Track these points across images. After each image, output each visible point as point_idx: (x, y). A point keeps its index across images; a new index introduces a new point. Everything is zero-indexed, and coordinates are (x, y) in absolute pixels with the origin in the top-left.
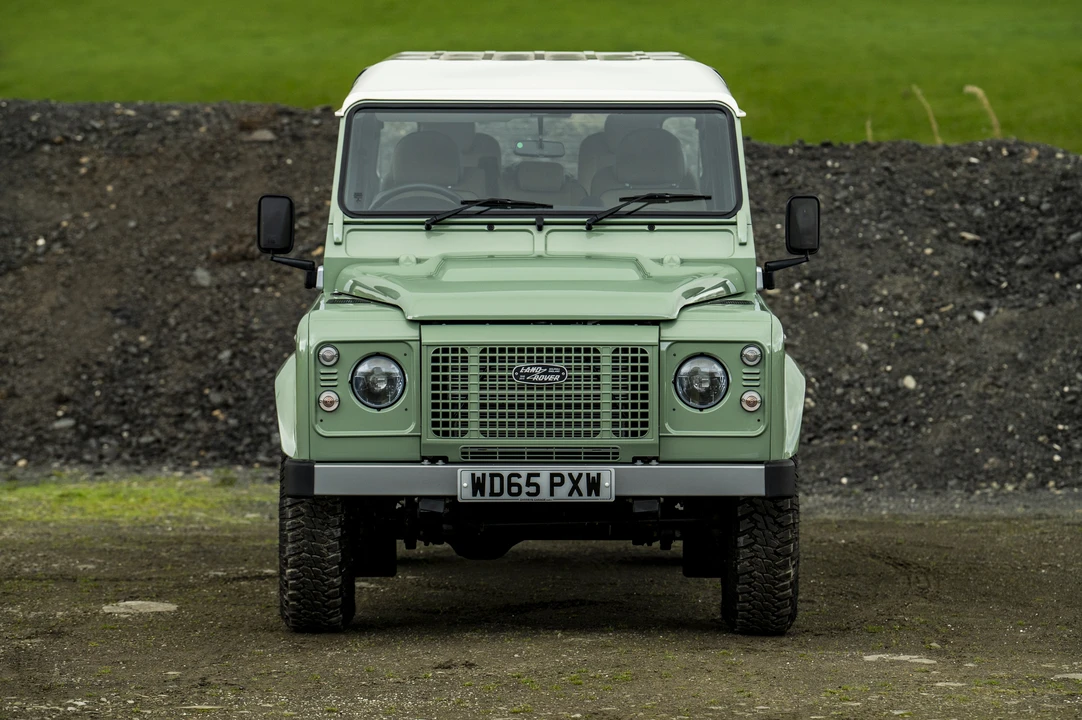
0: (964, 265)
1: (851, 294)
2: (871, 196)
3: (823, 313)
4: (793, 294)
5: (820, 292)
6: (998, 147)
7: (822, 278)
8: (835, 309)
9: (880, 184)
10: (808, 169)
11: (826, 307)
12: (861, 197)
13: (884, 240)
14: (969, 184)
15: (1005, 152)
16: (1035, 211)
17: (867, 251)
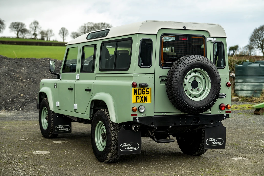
0: (52, 76)
1: (37, 81)
2: (33, 66)
3: (34, 84)
4: (28, 81)
5: (32, 80)
6: (47, 59)
7: (32, 78)
8: (35, 83)
9: (33, 64)
10: (21, 62)
11: (34, 83)
12: (31, 66)
13: (39, 72)
14: (46, 64)
15: (48, 60)
16: (58, 68)
17: (37, 74)
